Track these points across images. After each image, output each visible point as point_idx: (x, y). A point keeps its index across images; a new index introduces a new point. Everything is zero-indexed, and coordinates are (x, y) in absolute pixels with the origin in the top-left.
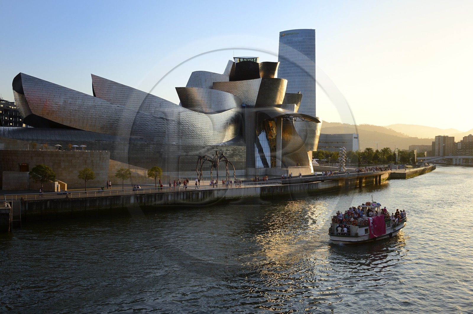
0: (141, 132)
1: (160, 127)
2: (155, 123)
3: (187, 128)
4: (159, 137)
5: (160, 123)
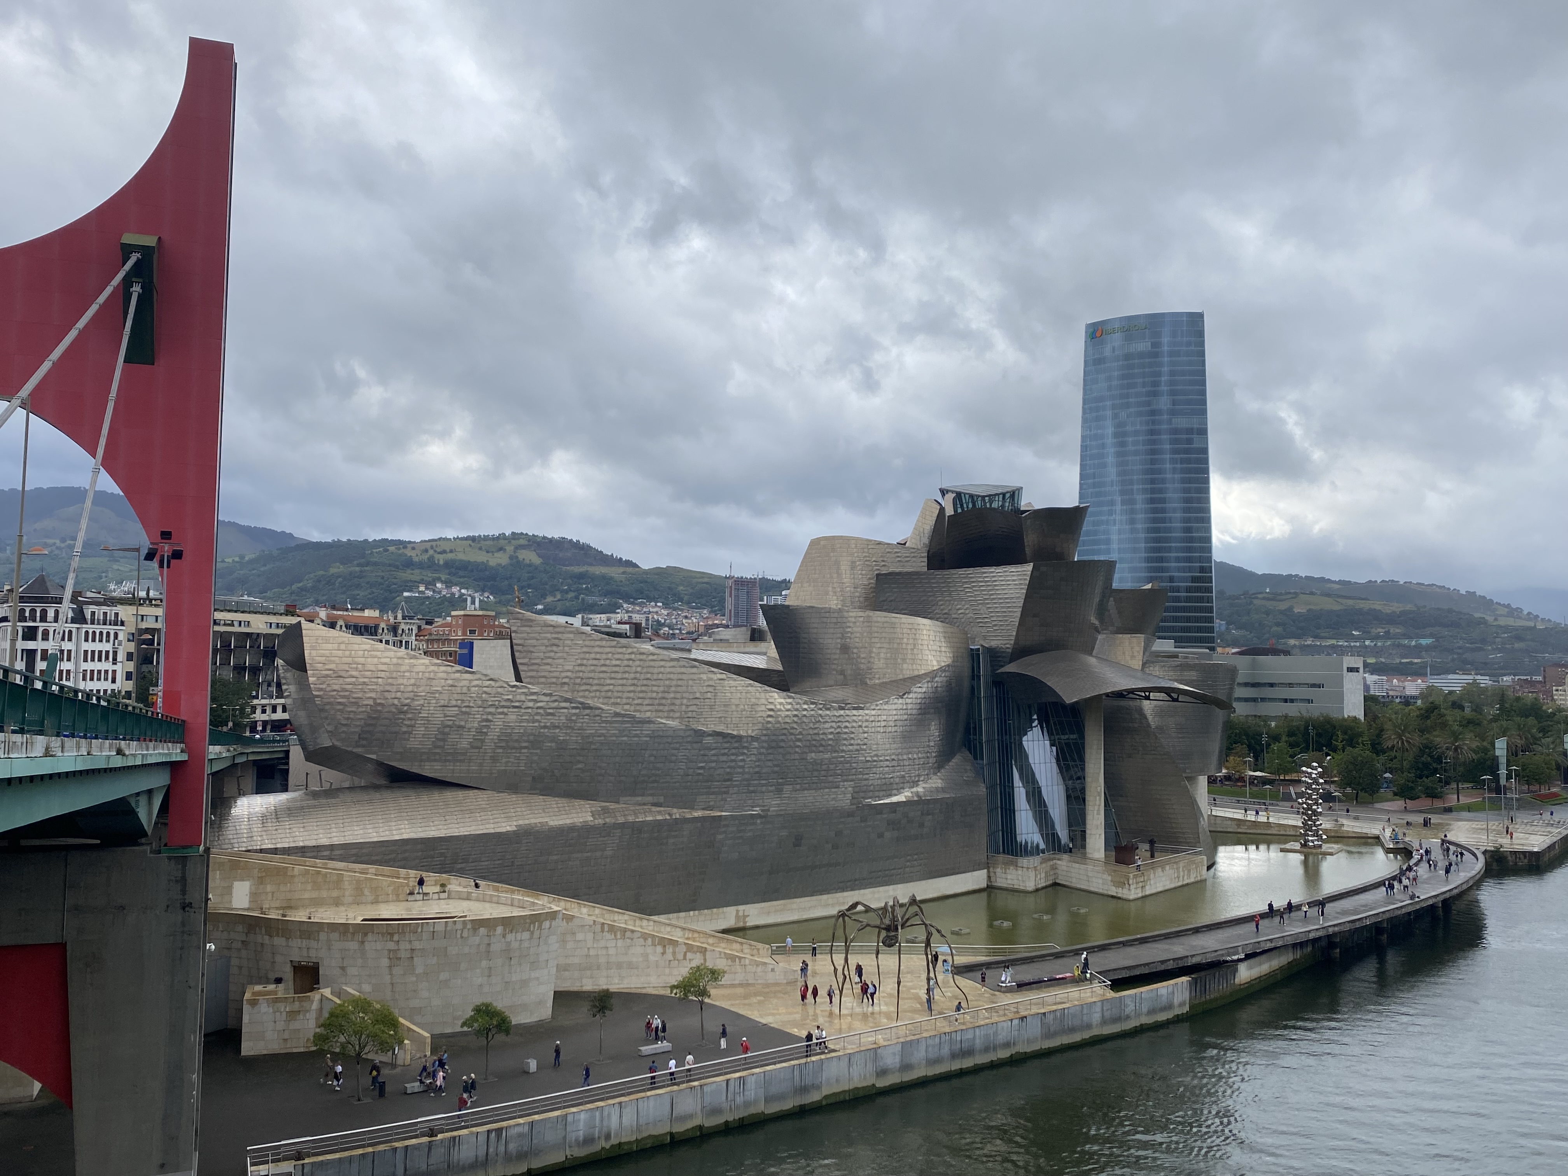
0: (655, 785)
1: (713, 765)
2: (700, 750)
3: (797, 756)
4: (711, 796)
5: (713, 752)
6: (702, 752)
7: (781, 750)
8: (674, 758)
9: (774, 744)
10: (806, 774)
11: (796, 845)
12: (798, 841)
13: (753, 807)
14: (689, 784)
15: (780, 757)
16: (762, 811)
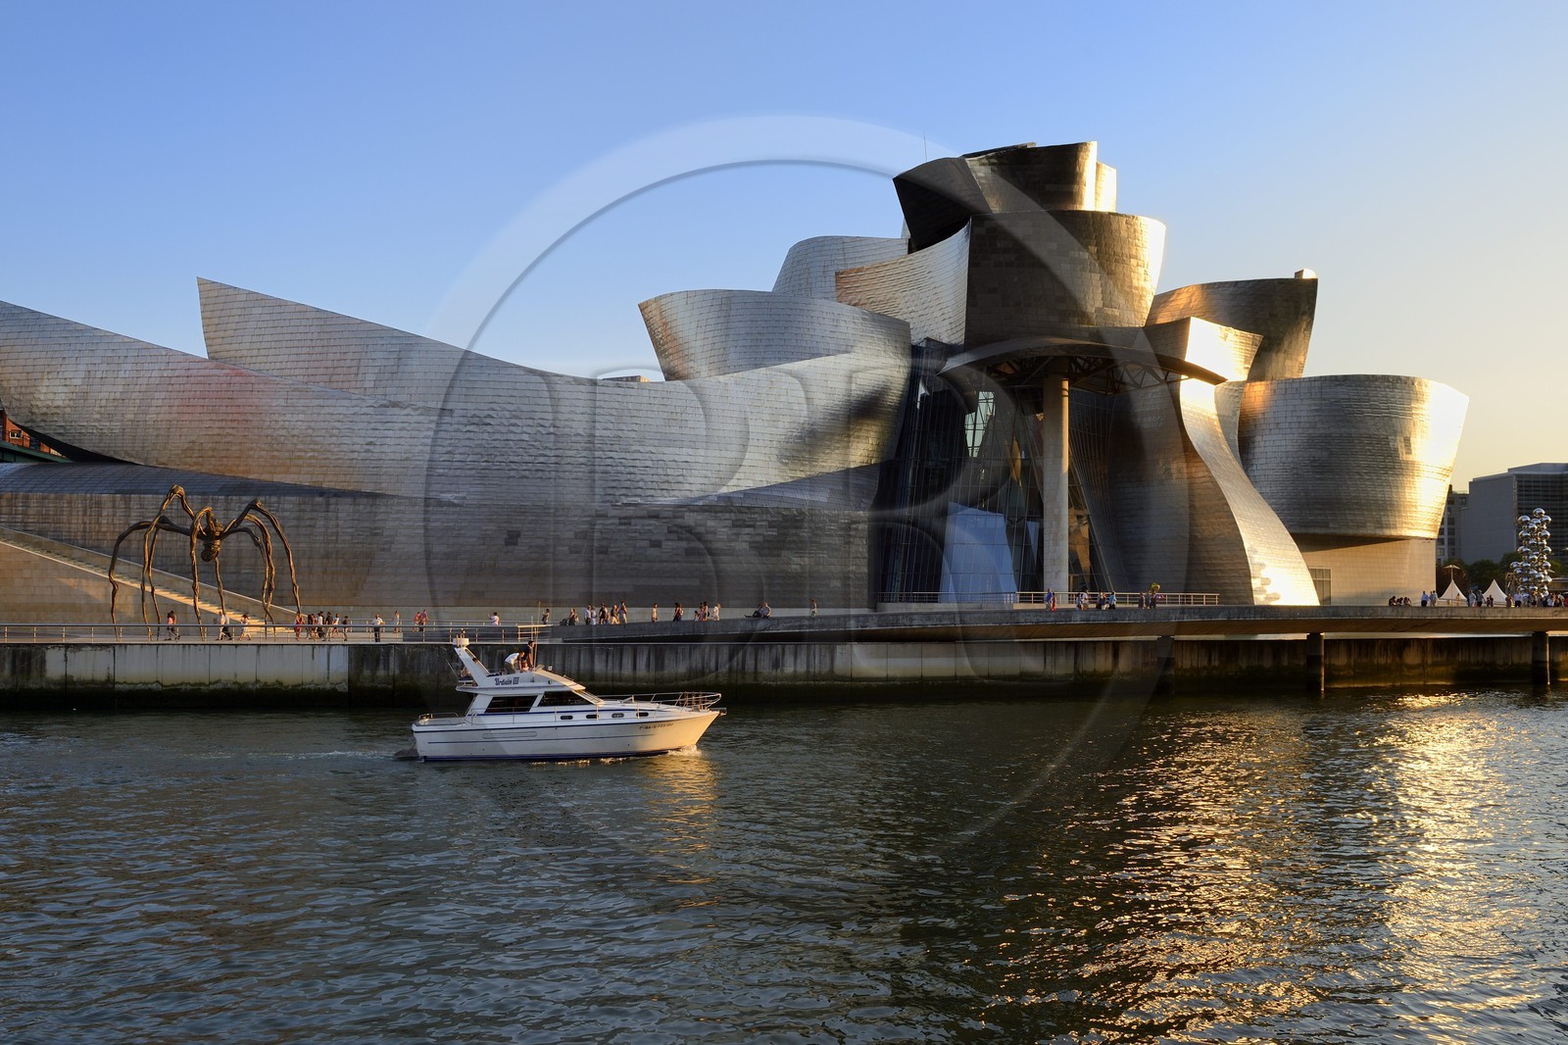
1: (388, 440)
2: (369, 422)
5: (387, 425)
6: (372, 426)
7: (489, 428)
8: (335, 432)
9: (476, 420)
10: (527, 459)
11: (507, 544)
12: (513, 538)
13: (442, 492)
14: (354, 461)
15: (486, 436)
16: (456, 498)
